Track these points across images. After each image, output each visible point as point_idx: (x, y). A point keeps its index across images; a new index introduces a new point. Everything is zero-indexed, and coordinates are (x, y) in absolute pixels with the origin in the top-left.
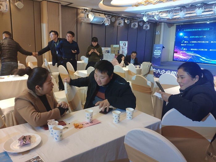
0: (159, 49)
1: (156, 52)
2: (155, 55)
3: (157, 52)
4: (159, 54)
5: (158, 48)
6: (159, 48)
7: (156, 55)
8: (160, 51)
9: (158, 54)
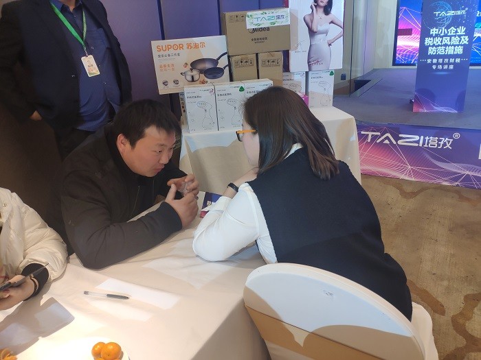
0: (456, 22)
1: (438, 41)
2: (432, 57)
3: (446, 40)
4: (460, 50)
5: (451, 13)
6: (455, 17)
7: (438, 57)
8: (462, 30)
9: (450, 51)
